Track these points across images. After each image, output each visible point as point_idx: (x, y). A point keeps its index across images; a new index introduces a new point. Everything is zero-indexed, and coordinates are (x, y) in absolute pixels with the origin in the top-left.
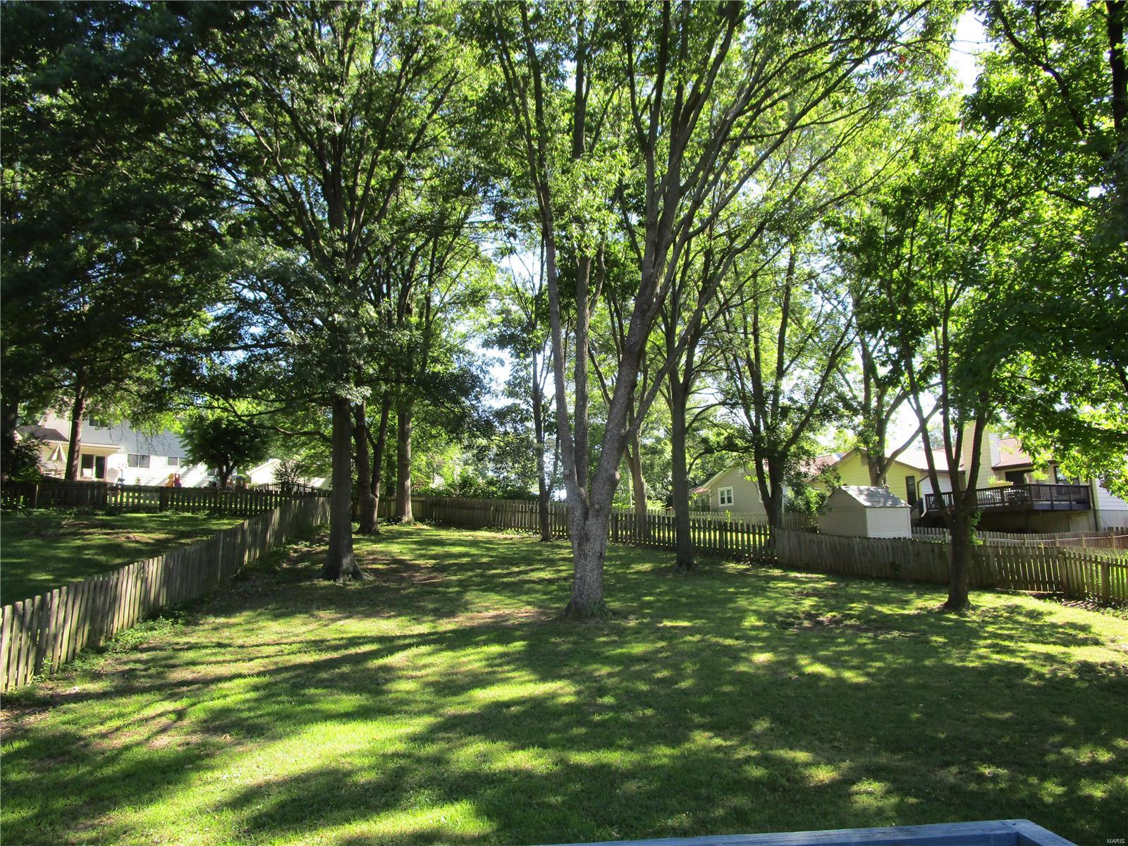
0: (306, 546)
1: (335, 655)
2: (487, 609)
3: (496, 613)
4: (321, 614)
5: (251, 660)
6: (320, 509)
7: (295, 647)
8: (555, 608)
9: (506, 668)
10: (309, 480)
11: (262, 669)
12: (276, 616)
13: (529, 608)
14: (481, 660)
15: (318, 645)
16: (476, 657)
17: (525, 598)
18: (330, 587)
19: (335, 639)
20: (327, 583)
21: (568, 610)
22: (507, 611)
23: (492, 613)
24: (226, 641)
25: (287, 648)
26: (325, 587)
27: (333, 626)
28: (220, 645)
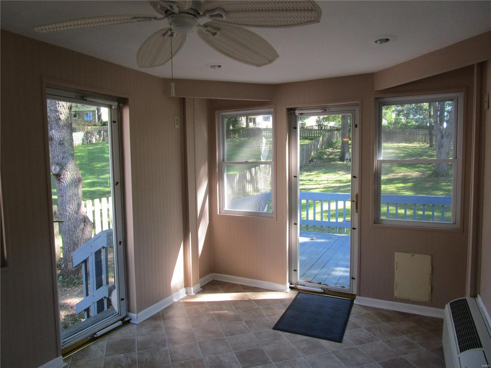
0: (332, 150)
1: (346, 184)
2: (400, 173)
3: (404, 174)
4: (340, 172)
5: (320, 184)
6: (335, 136)
7: (333, 182)
8: (428, 173)
9: (404, 191)
10: (329, 123)
11: (324, 187)
12: (325, 173)
13: (418, 173)
14: (395, 188)
15: (340, 181)
16: (394, 187)
17: (416, 169)
18: (342, 164)
19: (345, 180)
20: (340, 163)
21: (432, 174)
22: (408, 174)
23: (402, 174)
24: (312, 179)
25: (330, 182)
26: (340, 164)
27: (344, 176)
28: (310, 180)
